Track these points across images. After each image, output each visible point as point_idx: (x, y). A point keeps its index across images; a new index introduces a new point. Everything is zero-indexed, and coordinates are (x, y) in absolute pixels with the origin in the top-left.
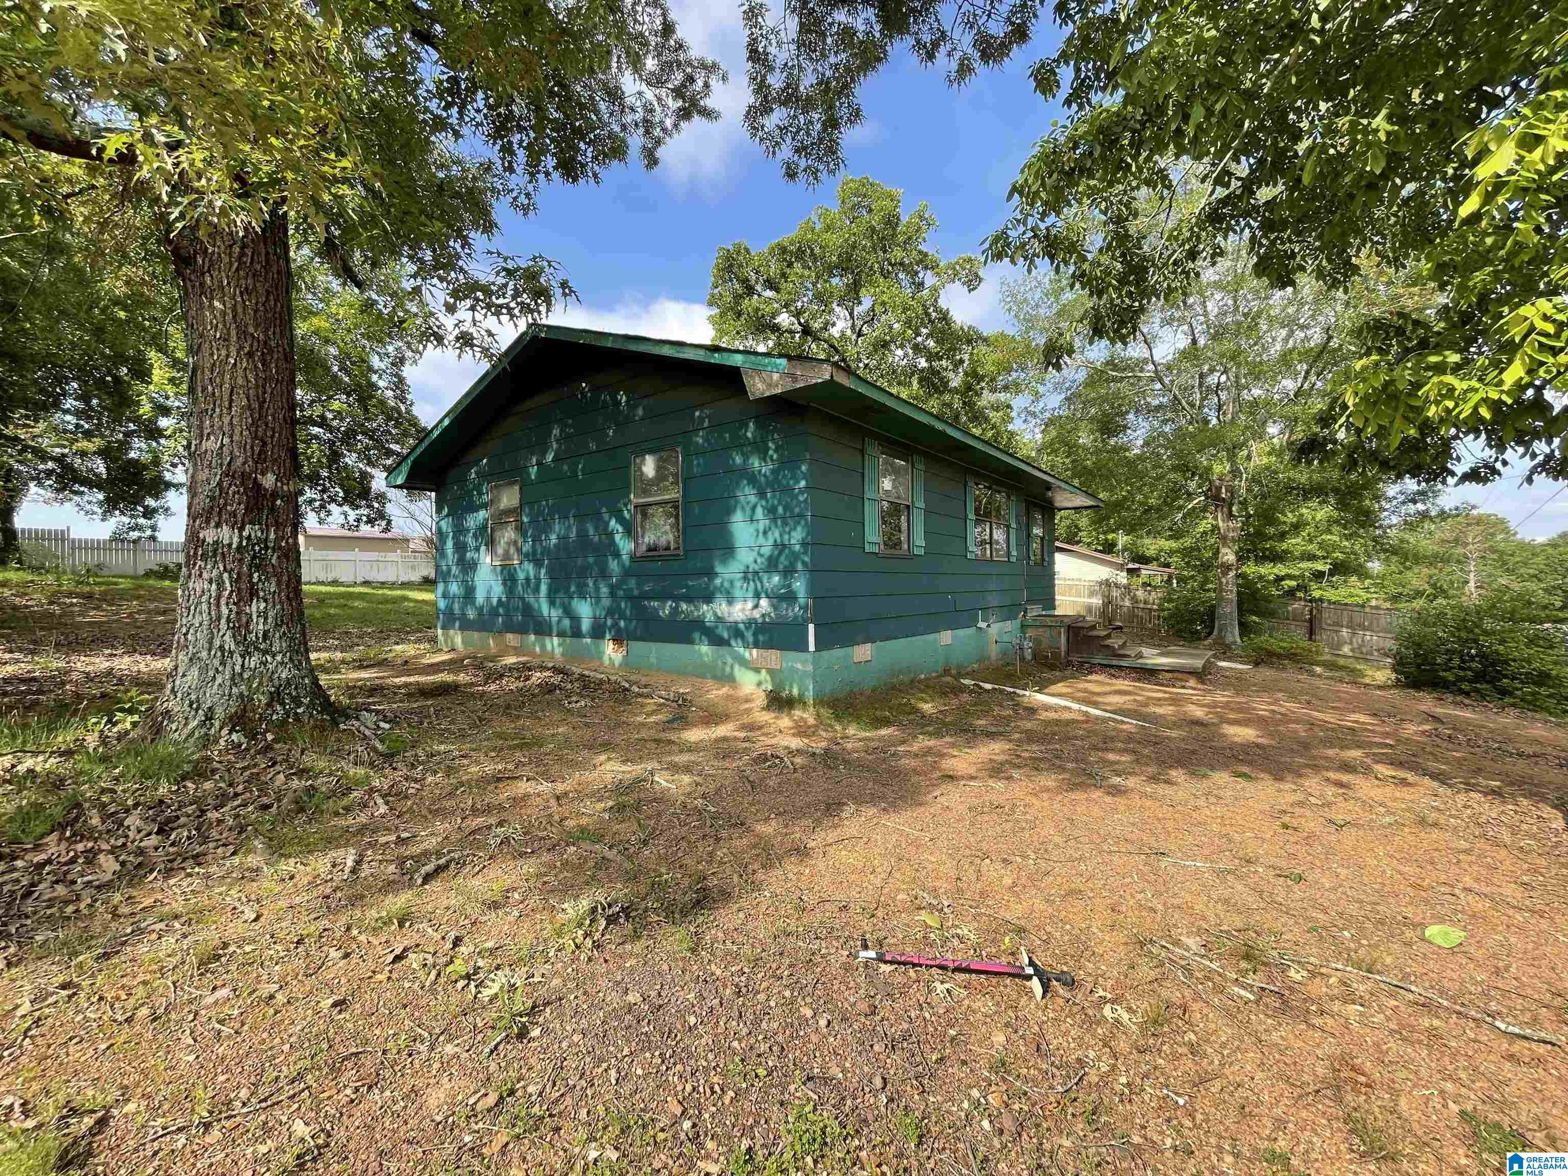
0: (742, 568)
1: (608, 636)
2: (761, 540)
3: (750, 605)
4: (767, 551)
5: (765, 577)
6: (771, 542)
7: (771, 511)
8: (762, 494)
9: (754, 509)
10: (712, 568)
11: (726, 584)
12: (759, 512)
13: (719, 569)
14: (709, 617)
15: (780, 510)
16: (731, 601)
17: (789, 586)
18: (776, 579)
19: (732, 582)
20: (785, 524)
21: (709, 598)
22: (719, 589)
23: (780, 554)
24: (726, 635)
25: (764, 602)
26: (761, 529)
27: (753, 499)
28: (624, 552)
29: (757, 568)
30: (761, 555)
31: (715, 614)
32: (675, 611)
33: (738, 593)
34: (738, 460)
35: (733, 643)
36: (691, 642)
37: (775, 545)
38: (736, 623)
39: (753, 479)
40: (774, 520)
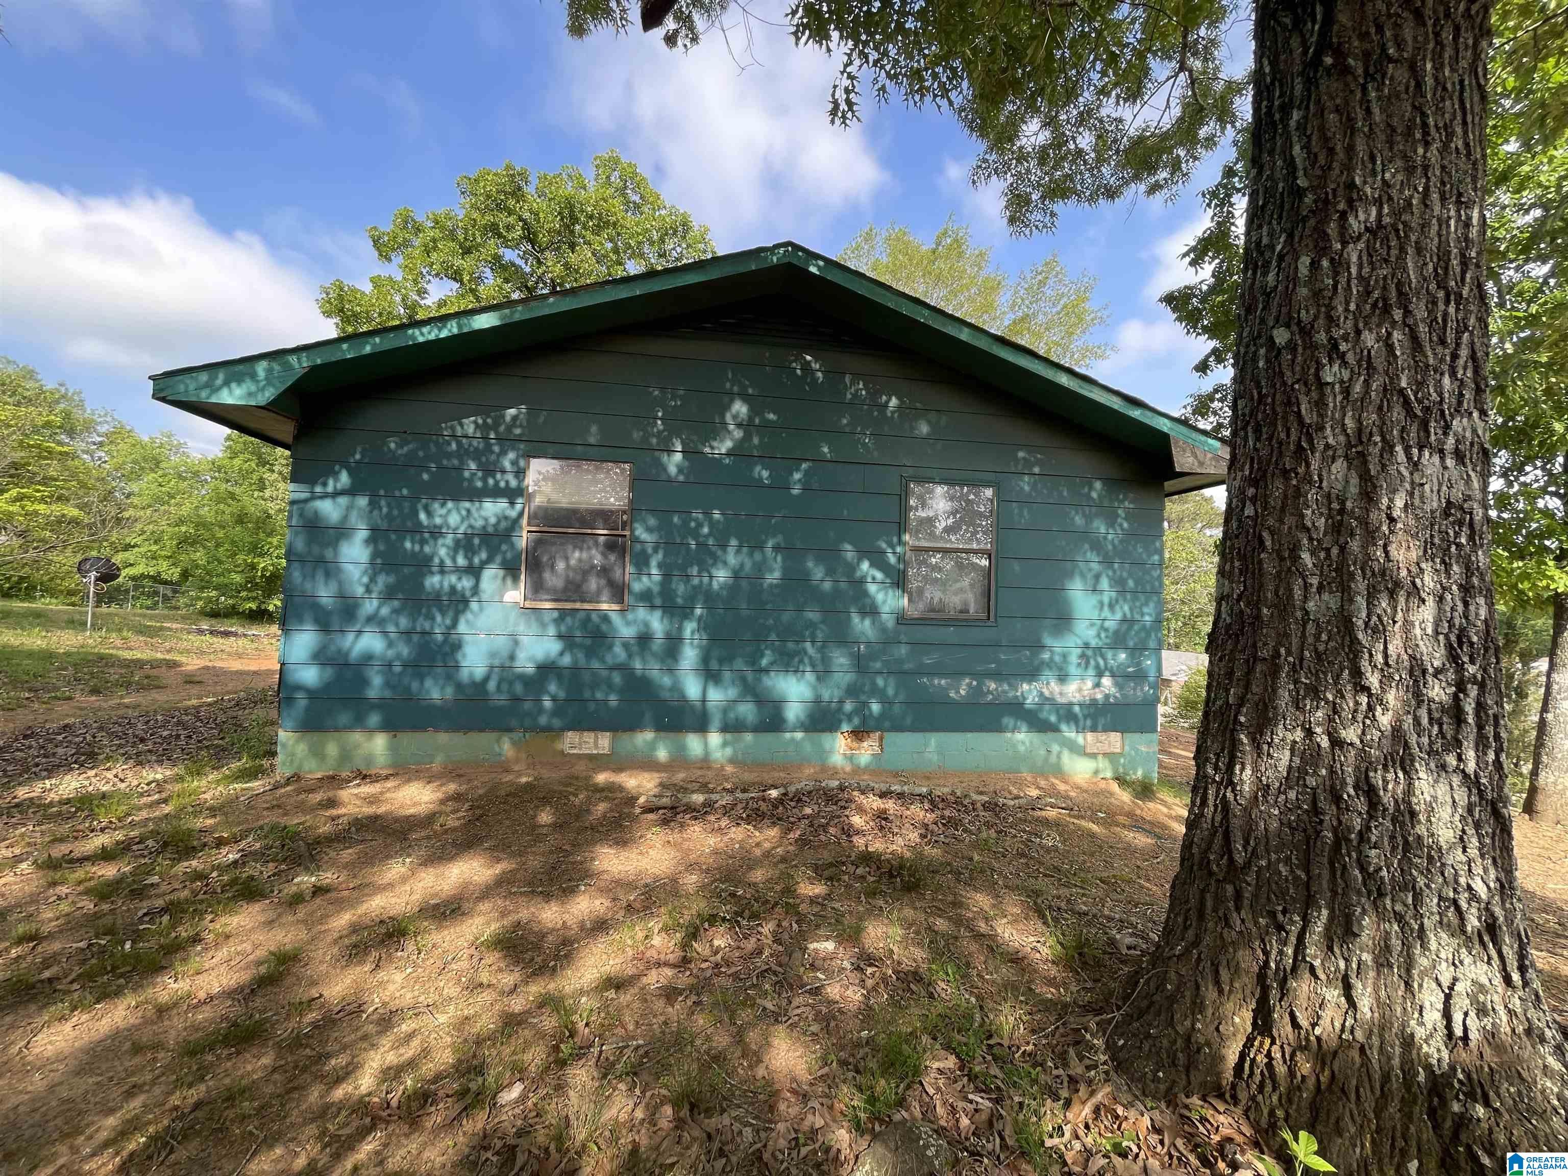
0: (1080, 642)
1: (845, 727)
2: (1106, 613)
3: (1089, 684)
4: (1111, 625)
5: (1109, 654)
6: (1119, 616)
7: (1119, 583)
8: (1107, 562)
9: (1097, 577)
10: (1039, 640)
11: (1057, 658)
12: (1105, 584)
13: (1048, 641)
14: (1032, 698)
15: (1131, 583)
16: (1063, 678)
17: (1139, 664)
18: (1123, 656)
19: (1065, 656)
20: (1135, 599)
21: (1032, 675)
22: (1050, 664)
23: (1130, 629)
24: (1053, 719)
25: (1106, 681)
26: (1106, 600)
27: (1095, 566)
28: (885, 609)
29: (1100, 644)
30: (1106, 630)
31: (1041, 694)
33: (1073, 670)
34: (1079, 520)
35: (1064, 727)
36: (1000, 729)
37: (1124, 620)
38: (1071, 704)
39: (1097, 546)
40: (1122, 592)
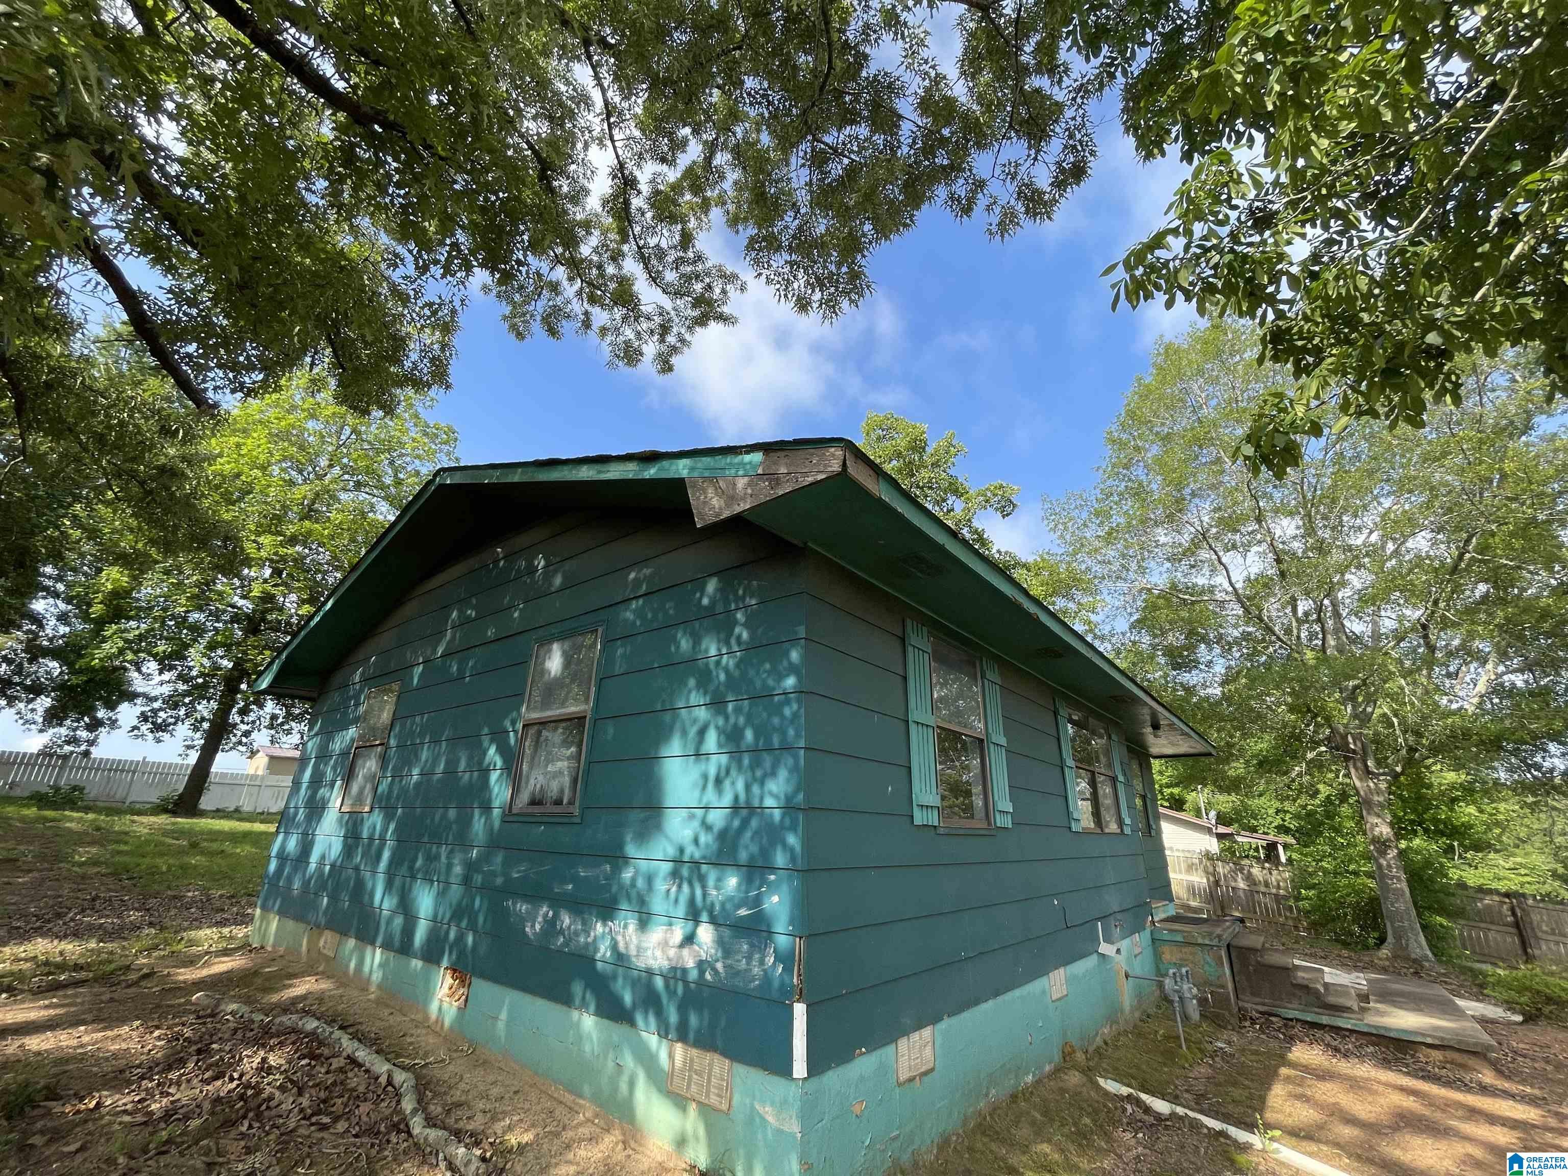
0: (671, 852)
1: (445, 963)
2: (710, 796)
3: (678, 935)
4: (717, 818)
5: (712, 875)
6: (727, 800)
7: (732, 737)
8: (717, 704)
9: (702, 732)
10: (621, 846)
11: (640, 883)
12: (711, 741)
13: (631, 850)
14: (604, 951)
15: (749, 735)
16: (644, 923)
17: (757, 901)
18: (732, 882)
19: (650, 879)
20: (756, 764)
21: (608, 912)
22: (628, 892)
23: (745, 823)
24: (628, 999)
25: (706, 934)
26: (712, 772)
27: (702, 714)
28: (496, 803)
29: (697, 855)
30: (707, 827)
31: (614, 947)
32: (551, 925)
33: (658, 905)
34: (685, 644)
35: (639, 1019)
36: (566, 1000)
37: (735, 808)
38: (650, 972)
39: (704, 679)
40: (736, 754)
